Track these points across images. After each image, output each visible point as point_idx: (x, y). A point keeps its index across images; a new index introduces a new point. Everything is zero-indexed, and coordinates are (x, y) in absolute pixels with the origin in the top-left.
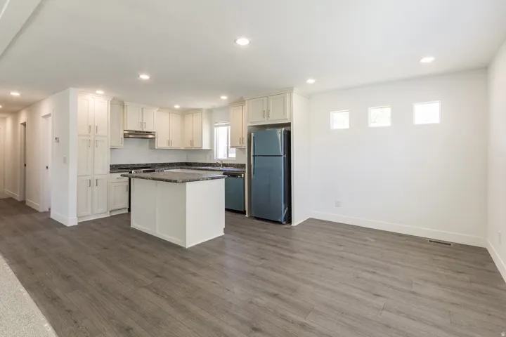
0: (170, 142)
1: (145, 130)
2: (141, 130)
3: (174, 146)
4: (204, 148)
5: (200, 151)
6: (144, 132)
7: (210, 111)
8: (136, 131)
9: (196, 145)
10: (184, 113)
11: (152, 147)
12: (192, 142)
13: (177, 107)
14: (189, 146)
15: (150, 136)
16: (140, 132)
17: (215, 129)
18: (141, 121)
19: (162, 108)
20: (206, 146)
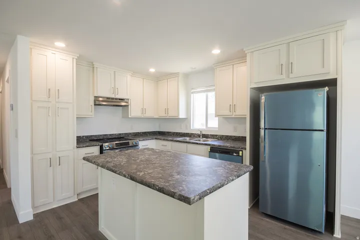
0: (143, 110)
1: (117, 97)
2: (113, 96)
3: (149, 114)
4: (180, 117)
5: (176, 120)
6: (116, 99)
7: (187, 76)
8: (108, 98)
9: (172, 114)
10: (159, 78)
11: (125, 115)
12: (167, 111)
13: (152, 70)
14: (162, 114)
15: (123, 104)
16: (113, 99)
17: (192, 95)
18: (113, 86)
19: (135, 73)
20: (182, 115)
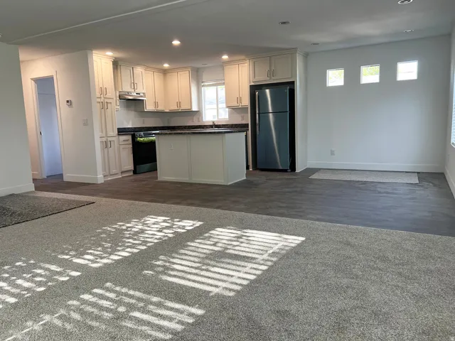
0: (156, 104)
1: (136, 91)
2: (133, 91)
4: (193, 110)
9: (184, 107)
12: (178, 104)
13: (166, 66)
14: (174, 107)
17: (203, 88)
18: (132, 81)
20: (195, 108)
